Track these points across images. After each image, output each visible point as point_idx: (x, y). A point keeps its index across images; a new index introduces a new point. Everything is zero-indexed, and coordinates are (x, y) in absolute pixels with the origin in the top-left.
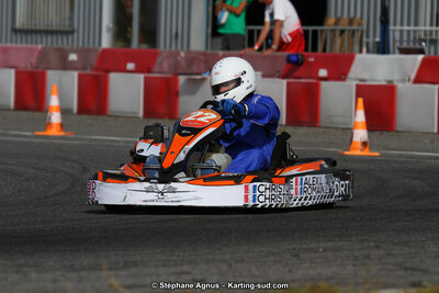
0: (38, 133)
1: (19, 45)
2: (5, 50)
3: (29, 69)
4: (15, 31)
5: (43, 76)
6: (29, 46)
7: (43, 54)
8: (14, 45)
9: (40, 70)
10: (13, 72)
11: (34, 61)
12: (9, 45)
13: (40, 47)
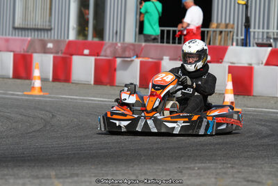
0: (26, 93)
1: (17, 37)
2: (7, 40)
3: (22, 53)
4: (15, 28)
5: (31, 57)
6: (23, 38)
7: (31, 43)
8: (14, 37)
9: (29, 53)
10: (12, 54)
11: (25, 48)
12: (10, 37)
13: (29, 38)
